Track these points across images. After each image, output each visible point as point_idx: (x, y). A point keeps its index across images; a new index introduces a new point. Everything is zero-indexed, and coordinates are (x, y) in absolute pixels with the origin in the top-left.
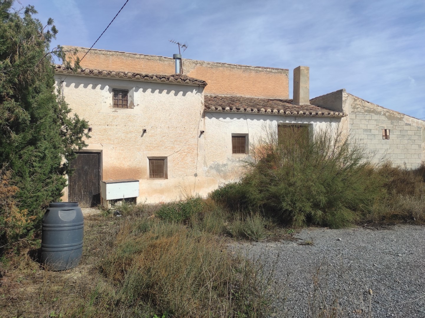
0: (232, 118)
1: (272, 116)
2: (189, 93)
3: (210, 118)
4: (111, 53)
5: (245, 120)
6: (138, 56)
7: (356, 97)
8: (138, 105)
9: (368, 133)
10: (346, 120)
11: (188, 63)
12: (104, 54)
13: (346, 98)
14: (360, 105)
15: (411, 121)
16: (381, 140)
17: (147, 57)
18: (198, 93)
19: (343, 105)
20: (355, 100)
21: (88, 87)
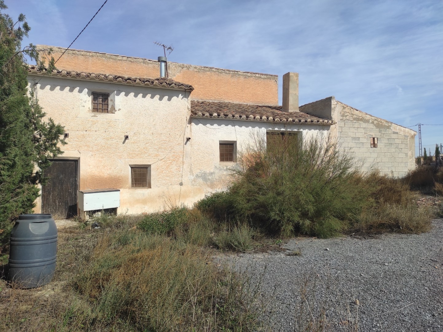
0: (219, 125)
1: (261, 123)
2: (174, 98)
3: (197, 124)
4: (90, 54)
5: (233, 127)
6: (120, 58)
7: (345, 105)
8: (119, 110)
9: (357, 141)
10: (335, 128)
11: (174, 66)
12: (83, 55)
13: (335, 106)
14: (349, 112)
15: (399, 129)
16: (369, 148)
17: (129, 59)
18: (184, 98)
19: (332, 113)
20: (344, 108)
21: (65, 90)
